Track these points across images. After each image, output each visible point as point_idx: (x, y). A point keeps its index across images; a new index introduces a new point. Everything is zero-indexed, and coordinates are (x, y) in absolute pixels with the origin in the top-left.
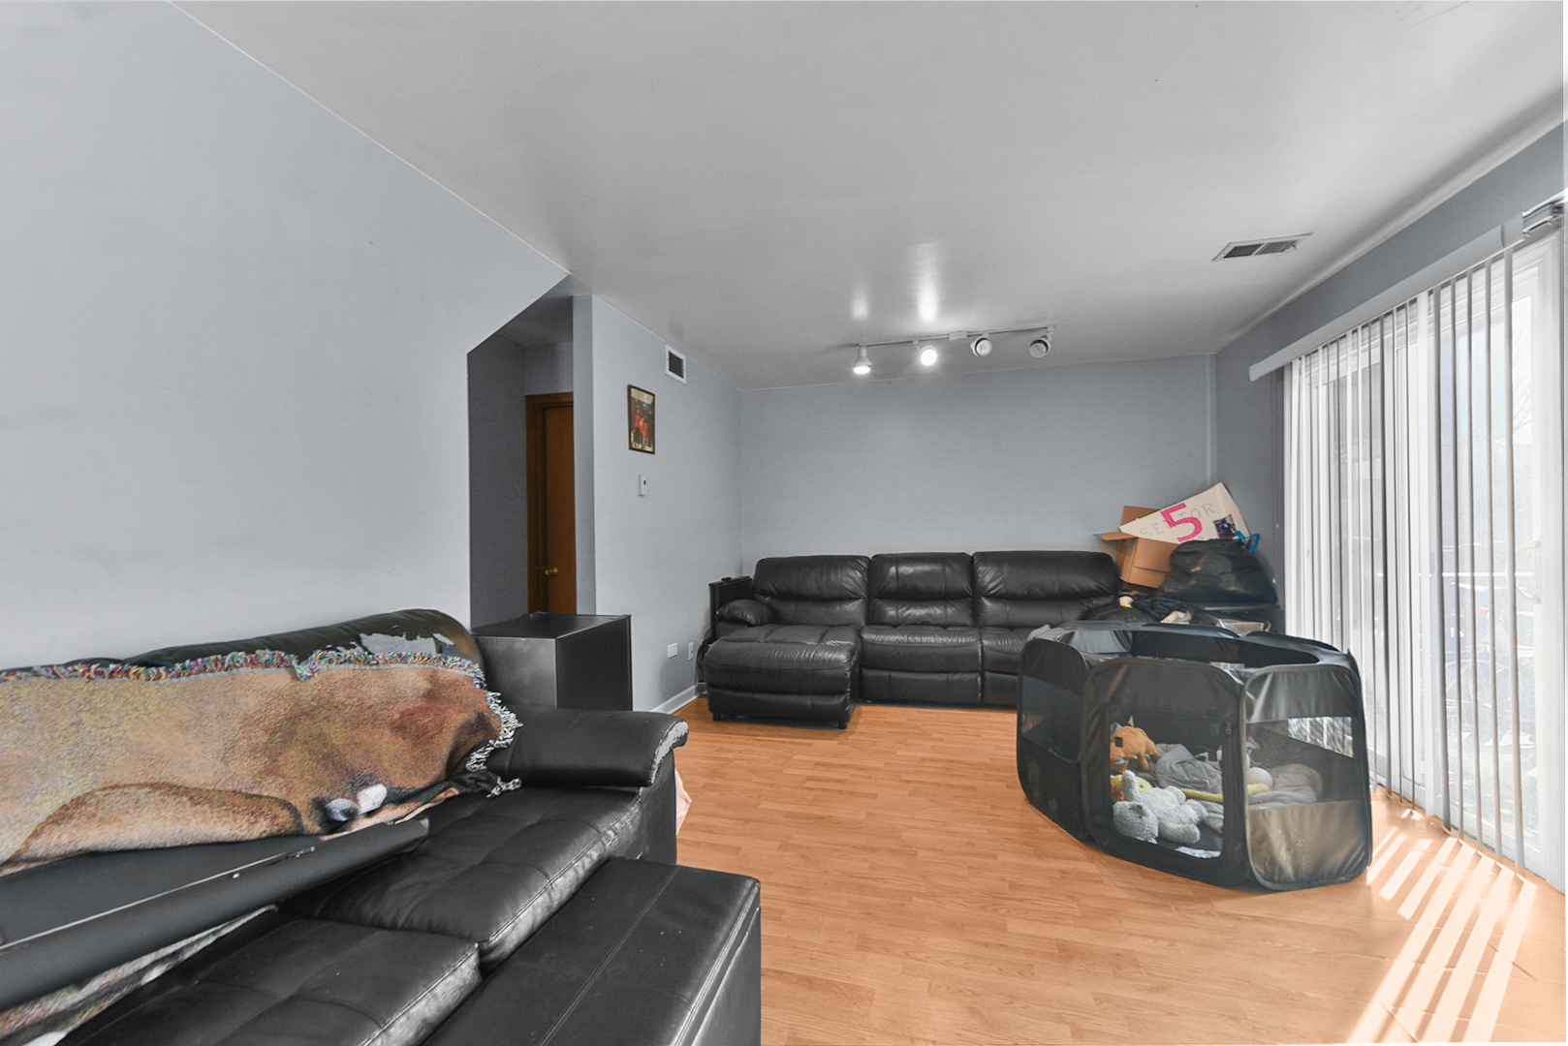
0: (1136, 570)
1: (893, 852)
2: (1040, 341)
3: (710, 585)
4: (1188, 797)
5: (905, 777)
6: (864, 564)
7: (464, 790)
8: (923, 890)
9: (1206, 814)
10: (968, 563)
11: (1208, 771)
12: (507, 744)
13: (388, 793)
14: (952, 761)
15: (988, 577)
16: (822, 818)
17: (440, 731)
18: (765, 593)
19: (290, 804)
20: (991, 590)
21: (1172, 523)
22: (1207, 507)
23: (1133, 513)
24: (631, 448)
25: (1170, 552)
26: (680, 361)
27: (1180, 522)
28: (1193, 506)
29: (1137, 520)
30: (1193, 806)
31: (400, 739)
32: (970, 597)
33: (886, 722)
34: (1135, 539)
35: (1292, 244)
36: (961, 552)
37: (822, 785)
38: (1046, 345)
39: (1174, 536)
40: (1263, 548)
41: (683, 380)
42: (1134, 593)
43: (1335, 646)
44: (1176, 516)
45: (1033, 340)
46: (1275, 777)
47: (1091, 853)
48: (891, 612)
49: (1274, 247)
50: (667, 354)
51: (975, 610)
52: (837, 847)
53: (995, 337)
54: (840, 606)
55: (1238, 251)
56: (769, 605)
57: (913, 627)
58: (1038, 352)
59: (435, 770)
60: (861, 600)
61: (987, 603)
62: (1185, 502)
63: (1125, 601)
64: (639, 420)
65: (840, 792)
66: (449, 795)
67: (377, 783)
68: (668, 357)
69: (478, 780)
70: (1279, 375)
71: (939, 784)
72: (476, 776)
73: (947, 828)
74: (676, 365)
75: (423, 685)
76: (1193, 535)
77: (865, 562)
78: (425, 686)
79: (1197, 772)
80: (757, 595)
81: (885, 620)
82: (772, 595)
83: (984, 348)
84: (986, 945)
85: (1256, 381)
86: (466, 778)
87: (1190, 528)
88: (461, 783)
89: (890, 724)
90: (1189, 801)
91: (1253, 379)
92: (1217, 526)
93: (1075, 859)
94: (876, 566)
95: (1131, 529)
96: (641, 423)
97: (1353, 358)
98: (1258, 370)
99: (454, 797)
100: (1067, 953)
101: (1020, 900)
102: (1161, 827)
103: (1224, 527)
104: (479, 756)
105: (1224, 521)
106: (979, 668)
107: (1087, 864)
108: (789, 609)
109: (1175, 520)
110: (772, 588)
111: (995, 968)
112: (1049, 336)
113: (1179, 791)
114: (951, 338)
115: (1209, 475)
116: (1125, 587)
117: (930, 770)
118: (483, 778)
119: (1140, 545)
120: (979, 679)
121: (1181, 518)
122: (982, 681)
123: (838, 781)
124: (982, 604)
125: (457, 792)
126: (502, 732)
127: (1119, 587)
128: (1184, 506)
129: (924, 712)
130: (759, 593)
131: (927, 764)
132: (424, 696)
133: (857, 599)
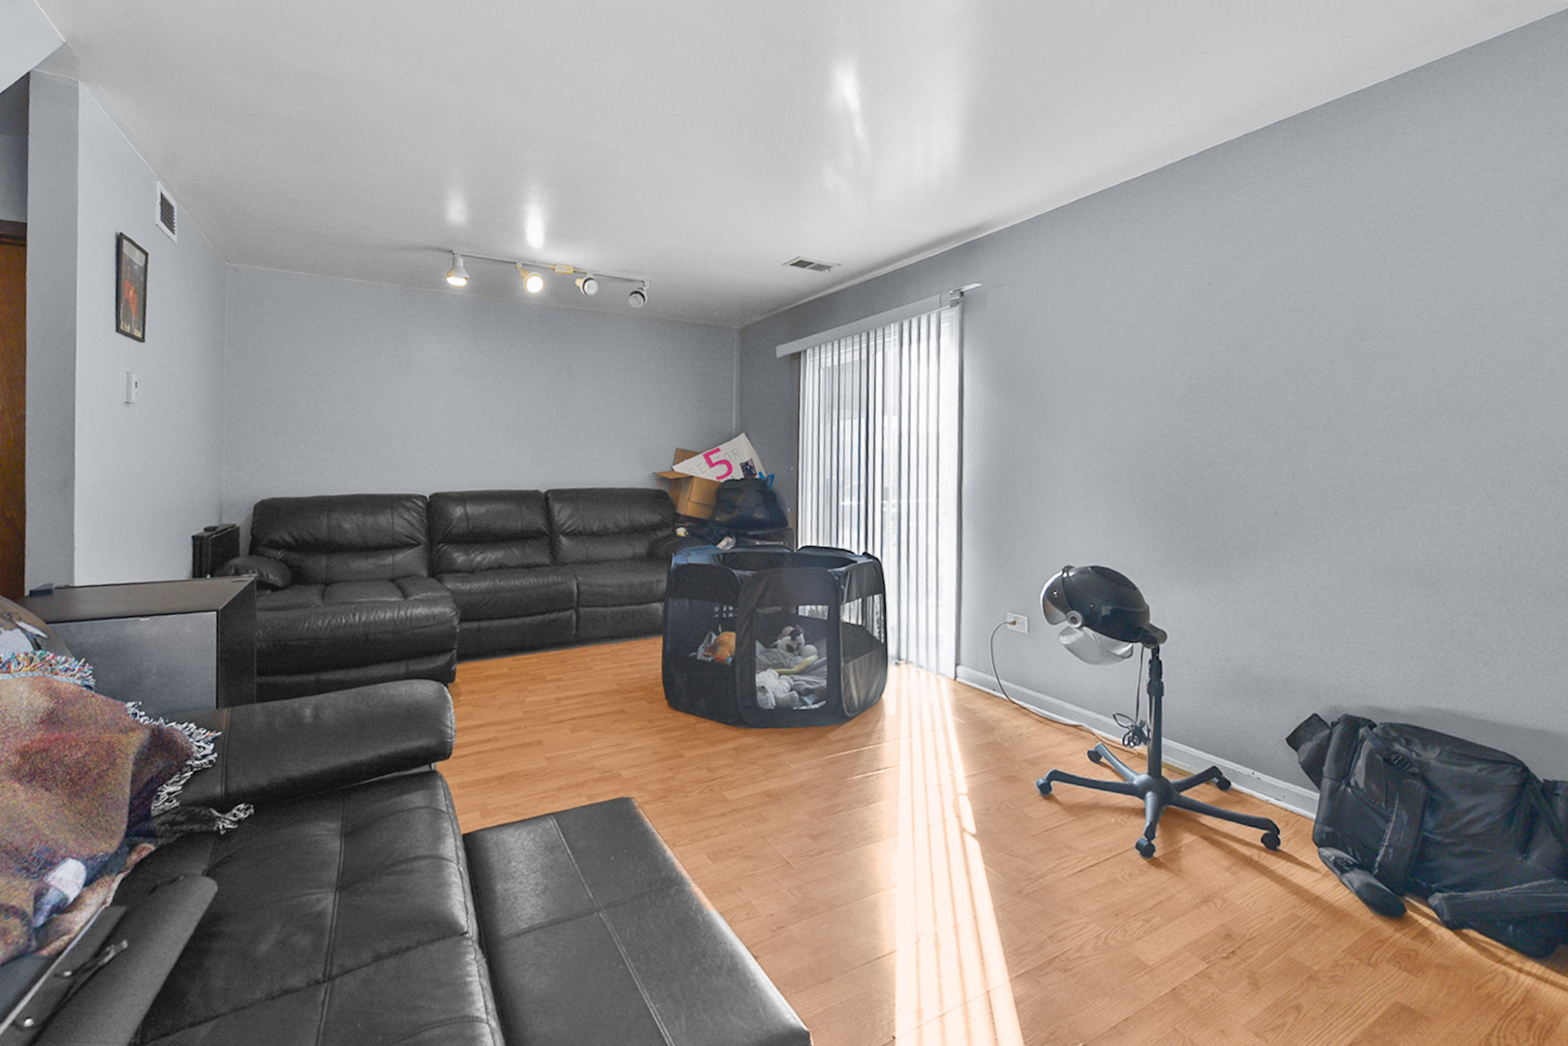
0: (690, 504)
1: (597, 780)
2: (636, 292)
3: (193, 537)
4: (780, 675)
5: (553, 719)
6: (420, 503)
7: (160, 842)
8: (647, 798)
9: (793, 683)
10: (543, 501)
11: (782, 654)
12: (211, 762)
13: (87, 868)
14: (586, 695)
15: (563, 515)
16: (503, 777)
17: (113, 764)
18: (275, 545)
19: (13, 907)
20: (569, 527)
21: (711, 465)
22: (735, 452)
23: (683, 455)
24: (118, 330)
25: (716, 488)
26: (171, 208)
27: (717, 463)
28: (726, 451)
29: (686, 461)
30: (786, 679)
31: (42, 791)
32: (547, 536)
33: (488, 676)
34: (691, 478)
35: (828, 268)
36: (533, 489)
37: (476, 749)
38: (643, 295)
39: (714, 474)
40: (776, 486)
41: (174, 237)
42: (688, 524)
43: (853, 550)
44: (714, 458)
45: (632, 291)
46: (818, 649)
47: (742, 731)
48: (460, 558)
49: (820, 267)
50: (159, 196)
51: (553, 549)
52: (542, 795)
53: (599, 278)
54: (393, 555)
55: (801, 264)
56: (282, 561)
57: (489, 572)
58: (635, 302)
59: (120, 822)
60: (421, 547)
61: (564, 540)
62: (720, 447)
63: (681, 532)
64: (129, 289)
65: (500, 749)
66: (144, 854)
67: (64, 858)
68: (159, 200)
69: (172, 823)
70: (797, 357)
71: (589, 716)
72: (169, 817)
73: (628, 748)
74: (167, 213)
75: (42, 703)
76: (727, 475)
77: (423, 501)
78: (46, 704)
79: (775, 656)
80: (261, 549)
81: (456, 567)
82: (287, 547)
83: (591, 288)
84: (723, 815)
85: (780, 358)
86: (154, 824)
87: (724, 469)
88: (150, 835)
89: (494, 677)
90: (782, 677)
91: (779, 355)
92: (742, 467)
93: (734, 738)
94: (435, 506)
95: (683, 468)
96: (131, 293)
97: (849, 354)
98: (784, 350)
99: (151, 855)
100: (773, 797)
101: (722, 777)
102: (776, 699)
103: (747, 468)
104: (171, 789)
105: (747, 463)
106: (575, 605)
107: (747, 739)
108: (319, 564)
109: (714, 462)
110: (288, 539)
111: (740, 826)
112: (644, 288)
113: (774, 671)
114: (557, 270)
115: (734, 427)
116: (681, 519)
117: (573, 707)
118: (180, 818)
119: (695, 483)
120: (574, 617)
121: (717, 460)
122: (578, 618)
123: (488, 741)
124: (560, 542)
125: (153, 848)
126: (195, 748)
127: (677, 519)
128: (718, 450)
129: (520, 659)
130: (264, 546)
131: (565, 702)
132: (42, 722)
133: (413, 546)
